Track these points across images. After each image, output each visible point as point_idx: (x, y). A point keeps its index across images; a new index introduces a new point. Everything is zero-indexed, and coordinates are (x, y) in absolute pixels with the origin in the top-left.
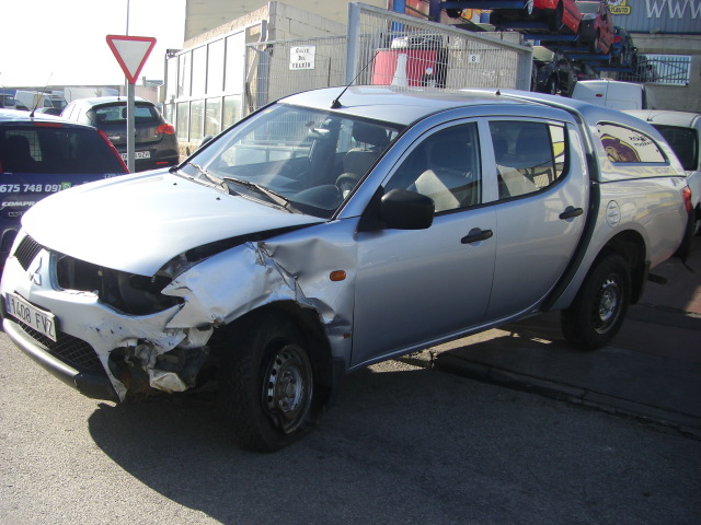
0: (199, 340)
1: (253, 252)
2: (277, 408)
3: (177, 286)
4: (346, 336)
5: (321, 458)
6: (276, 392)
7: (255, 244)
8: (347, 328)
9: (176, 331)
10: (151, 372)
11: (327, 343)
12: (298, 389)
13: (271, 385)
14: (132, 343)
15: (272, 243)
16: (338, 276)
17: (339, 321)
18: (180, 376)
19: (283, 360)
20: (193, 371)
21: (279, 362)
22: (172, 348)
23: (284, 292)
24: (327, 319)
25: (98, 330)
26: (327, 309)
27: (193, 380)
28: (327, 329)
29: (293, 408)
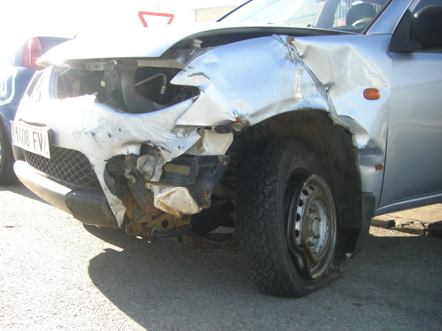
0: (217, 146)
1: (281, 46)
2: (303, 245)
3: (191, 72)
4: (378, 167)
5: (359, 305)
6: (303, 225)
7: (284, 38)
8: (379, 159)
10: (156, 188)
11: (356, 177)
12: (323, 228)
13: (298, 218)
14: (134, 150)
16: (372, 95)
17: (372, 149)
18: (192, 192)
19: (310, 192)
20: (208, 187)
21: (306, 193)
22: (182, 152)
25: (93, 134)
27: (207, 197)
28: (359, 156)
29: (317, 250)
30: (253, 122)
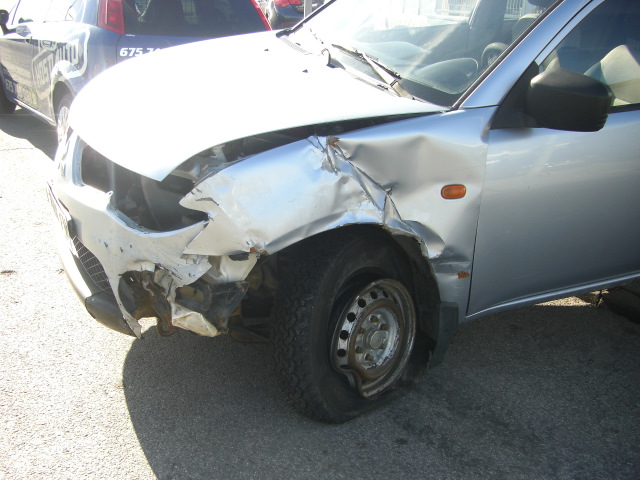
0: (235, 272)
1: (318, 152)
2: (352, 366)
3: (199, 196)
4: (462, 275)
6: (352, 344)
7: (323, 140)
8: (465, 265)
9: (199, 258)
10: (174, 306)
11: (433, 283)
12: (392, 339)
13: (345, 335)
14: (150, 268)
15: (351, 140)
16: (455, 192)
17: (450, 255)
18: (207, 316)
19: (369, 300)
21: (362, 303)
22: (193, 280)
23: (365, 212)
24: (433, 252)
25: (107, 246)
26: (433, 237)
27: (224, 325)
28: (433, 265)
29: (380, 362)
30: (271, 251)
